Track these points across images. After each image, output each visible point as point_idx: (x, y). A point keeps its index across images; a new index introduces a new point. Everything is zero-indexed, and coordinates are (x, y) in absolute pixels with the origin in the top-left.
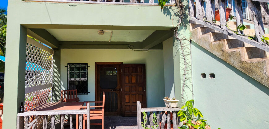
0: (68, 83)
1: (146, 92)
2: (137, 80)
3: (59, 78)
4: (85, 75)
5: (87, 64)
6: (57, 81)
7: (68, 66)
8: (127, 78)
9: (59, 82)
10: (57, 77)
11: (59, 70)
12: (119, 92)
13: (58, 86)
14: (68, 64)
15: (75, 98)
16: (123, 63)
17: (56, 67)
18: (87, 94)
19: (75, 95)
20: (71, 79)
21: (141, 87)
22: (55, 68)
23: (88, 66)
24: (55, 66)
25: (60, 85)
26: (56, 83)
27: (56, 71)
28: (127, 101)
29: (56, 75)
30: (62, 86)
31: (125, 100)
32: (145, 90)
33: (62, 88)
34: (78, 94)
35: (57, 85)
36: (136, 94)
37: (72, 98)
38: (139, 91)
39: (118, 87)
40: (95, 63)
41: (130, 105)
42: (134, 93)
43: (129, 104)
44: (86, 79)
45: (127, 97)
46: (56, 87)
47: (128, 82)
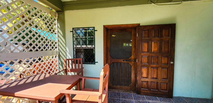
0: (74, 50)
1: (173, 65)
2: (160, 48)
3: (64, 45)
4: (92, 42)
5: (94, 27)
6: (63, 48)
7: (73, 32)
8: (145, 45)
9: (64, 49)
10: (63, 43)
11: (64, 36)
12: (133, 62)
13: (64, 54)
14: (73, 29)
15: (80, 68)
16: (141, 25)
17: (61, 33)
18: (95, 64)
19: (80, 65)
20: (78, 46)
21: (166, 59)
22: (60, 33)
23: (95, 31)
24: (60, 31)
25: (66, 53)
26: (62, 50)
27: (61, 37)
28: (145, 75)
29: (61, 42)
30: (68, 54)
31: (142, 74)
32: (172, 63)
33: (68, 56)
34: (83, 64)
35: (63, 52)
36: (157, 68)
37: (77, 68)
38: (162, 62)
39: (133, 57)
40: (104, 26)
41: (148, 82)
42: (154, 66)
43: (147, 80)
44: (93, 46)
45: (144, 71)
46: (62, 55)
47: (146, 51)
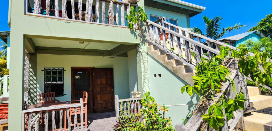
0: (44, 86)
1: (113, 91)
2: (107, 82)
3: (35, 82)
4: (61, 79)
5: (63, 68)
6: (34, 84)
7: (44, 71)
8: (99, 80)
9: (35, 86)
10: (34, 81)
11: (35, 74)
12: (91, 92)
13: (35, 90)
14: (44, 68)
15: (53, 100)
16: (95, 68)
17: (33, 72)
18: (64, 96)
19: (53, 98)
20: (48, 83)
21: (110, 88)
22: (31, 72)
23: (64, 70)
24: (31, 70)
25: (36, 89)
26: (32, 87)
27: (32, 75)
28: (99, 99)
29: (32, 79)
30: (38, 90)
31: (97, 99)
32: (113, 90)
33: (38, 92)
34: (55, 97)
35: (34, 88)
36: (106, 94)
37: (50, 100)
38: (108, 90)
39: (91, 89)
40: (71, 67)
41: (101, 103)
42: (104, 93)
43: (100, 102)
44: (63, 82)
45: (99, 96)
46: (32, 91)
47: (99, 84)
